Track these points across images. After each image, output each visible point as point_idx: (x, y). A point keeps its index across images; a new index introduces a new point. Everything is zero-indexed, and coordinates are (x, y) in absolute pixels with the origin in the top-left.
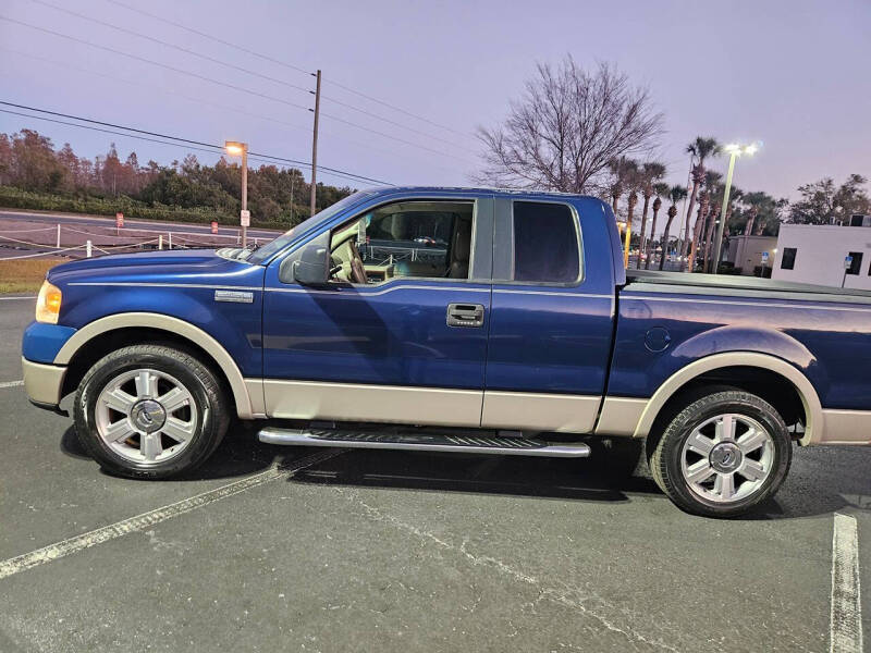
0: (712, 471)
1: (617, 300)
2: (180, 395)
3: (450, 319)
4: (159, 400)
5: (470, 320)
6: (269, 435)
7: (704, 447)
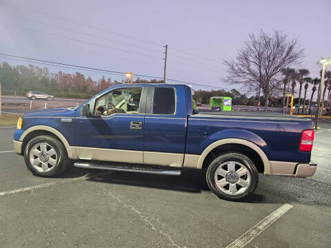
0: (227, 183)
1: (188, 120)
2: (52, 151)
3: (131, 127)
4: (47, 152)
5: (138, 127)
6: (77, 164)
7: (223, 174)
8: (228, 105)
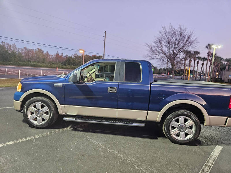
0: (179, 132)
1: (151, 86)
2: (46, 109)
3: (108, 91)
4: (41, 109)
5: (113, 91)
7: (176, 125)
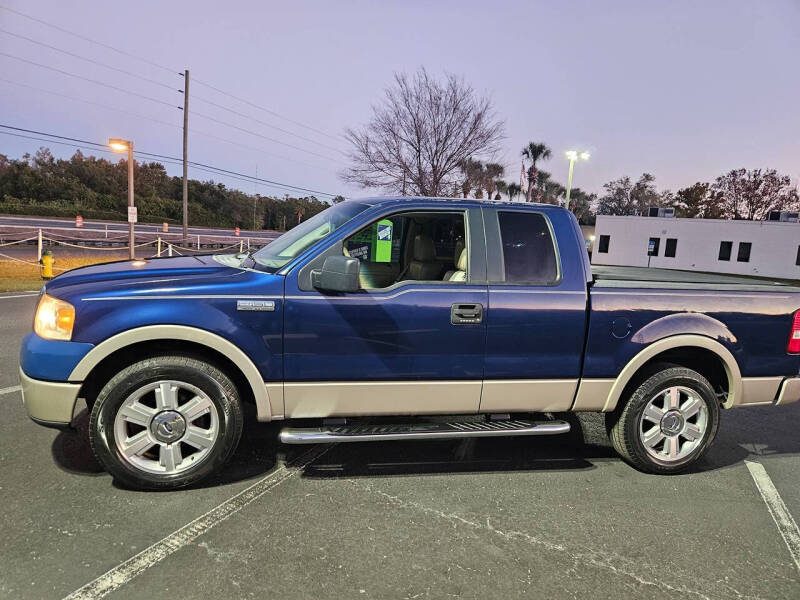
0: (663, 435)
1: (589, 295)
2: (201, 404)
3: (454, 318)
4: (180, 409)
5: (471, 318)
6: (286, 435)
7: (655, 415)
8: (385, 239)
